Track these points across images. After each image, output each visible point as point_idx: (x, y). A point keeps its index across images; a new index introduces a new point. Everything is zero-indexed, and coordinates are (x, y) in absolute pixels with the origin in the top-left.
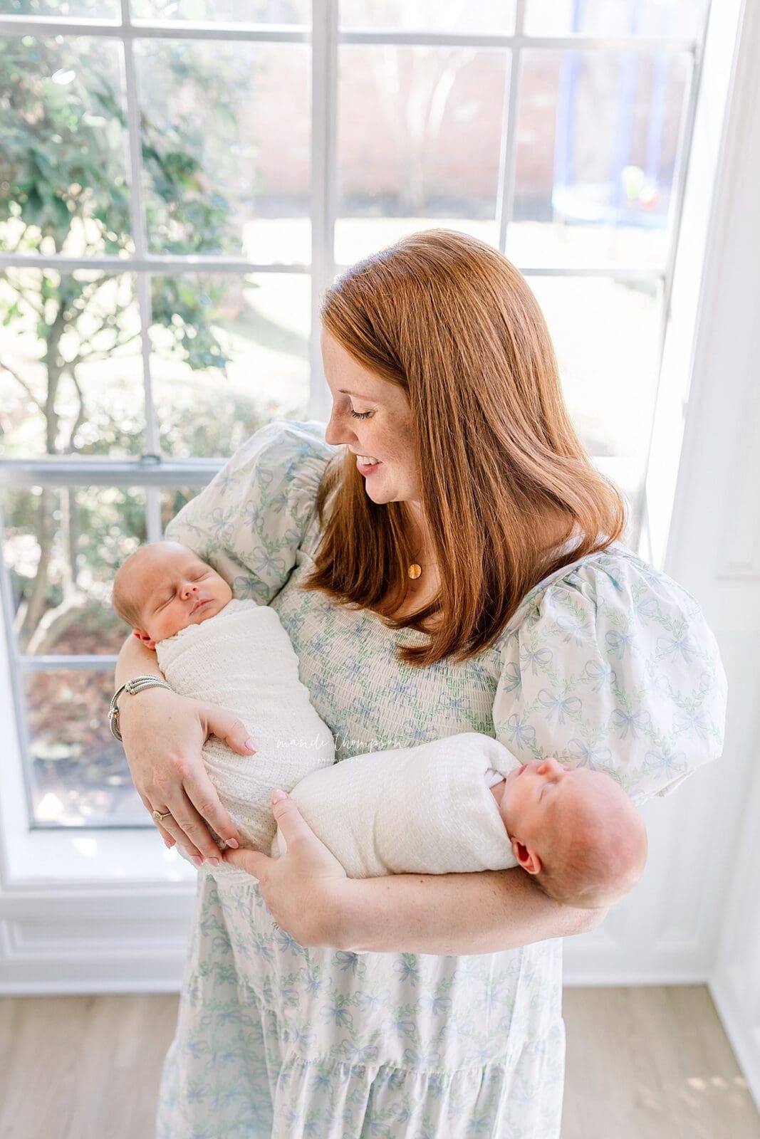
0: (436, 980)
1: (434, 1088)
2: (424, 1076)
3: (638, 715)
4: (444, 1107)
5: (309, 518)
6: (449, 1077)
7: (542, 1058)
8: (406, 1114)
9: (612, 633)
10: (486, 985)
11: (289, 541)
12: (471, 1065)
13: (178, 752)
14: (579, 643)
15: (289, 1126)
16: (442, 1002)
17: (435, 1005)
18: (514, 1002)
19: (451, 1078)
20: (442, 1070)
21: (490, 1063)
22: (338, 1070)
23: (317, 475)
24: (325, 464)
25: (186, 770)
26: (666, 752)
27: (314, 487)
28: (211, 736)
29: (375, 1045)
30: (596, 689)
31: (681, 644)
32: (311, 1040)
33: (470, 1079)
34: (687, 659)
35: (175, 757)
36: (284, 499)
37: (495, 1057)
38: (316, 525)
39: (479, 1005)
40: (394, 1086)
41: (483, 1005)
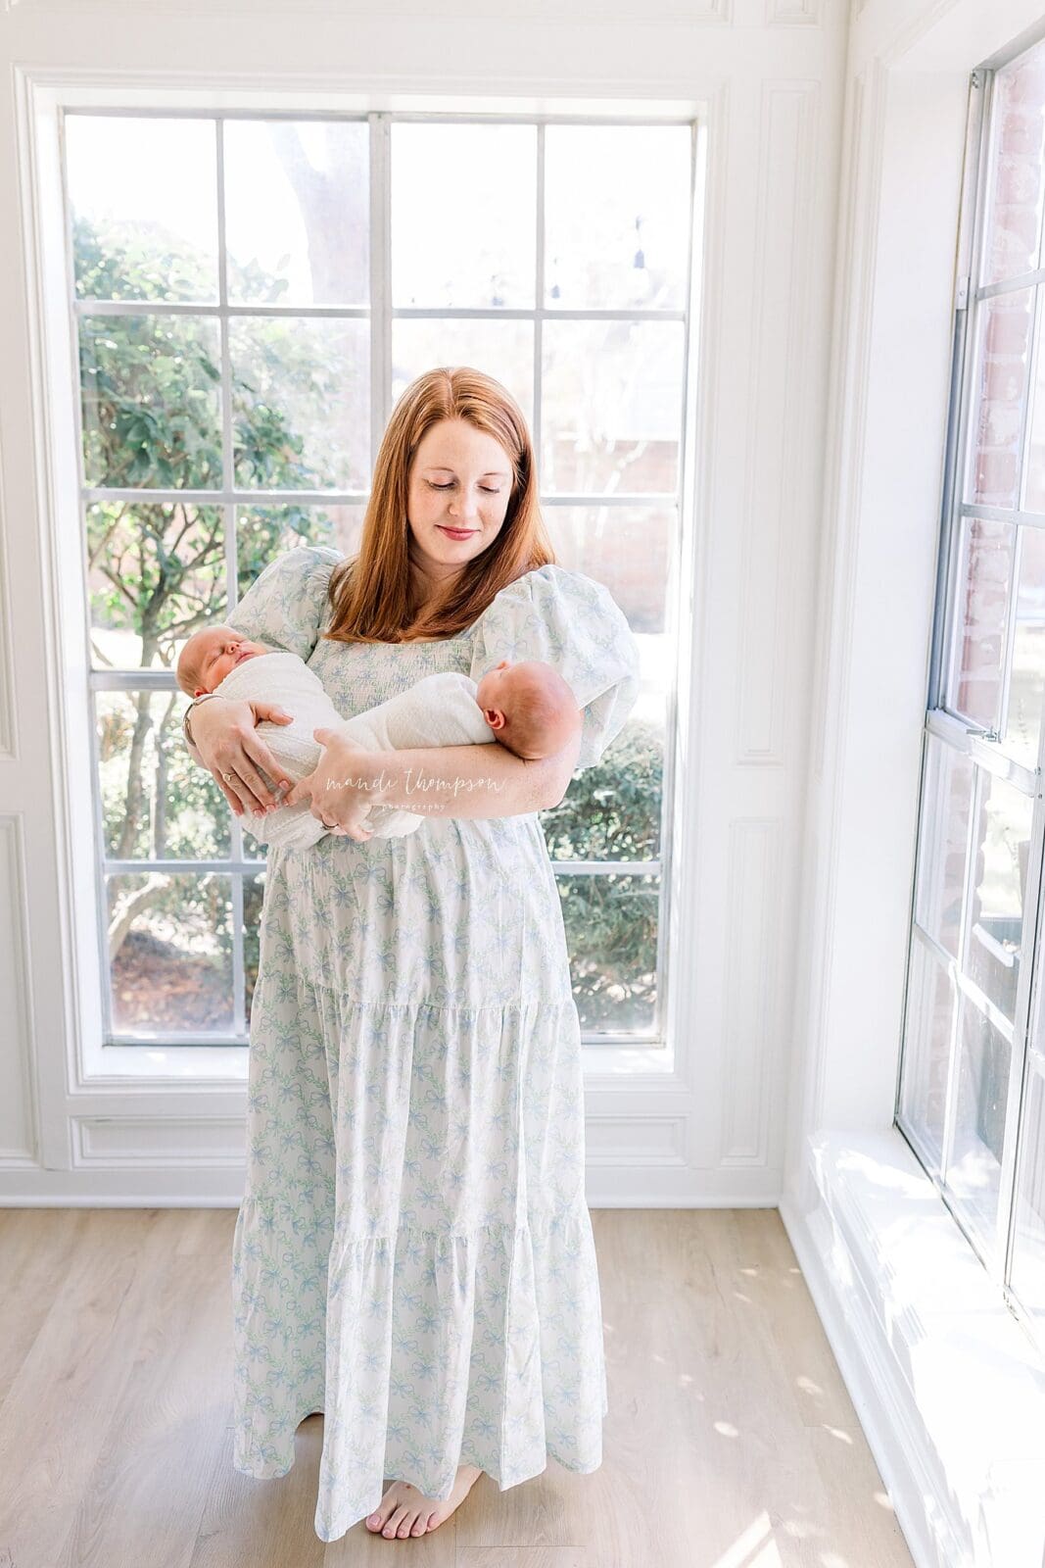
0: (456, 921)
1: (465, 1026)
2: (454, 1012)
3: (565, 643)
4: (474, 1047)
5: (323, 604)
6: (475, 1012)
7: (554, 1023)
8: (444, 1049)
9: (544, 599)
10: (498, 931)
11: (311, 620)
12: (492, 1004)
13: (236, 724)
14: (520, 605)
15: (351, 1072)
16: (462, 941)
17: (456, 945)
18: (522, 948)
19: (477, 1014)
20: (469, 1006)
21: (508, 1004)
22: (389, 1014)
23: (327, 574)
24: (333, 568)
25: (243, 732)
26: (589, 667)
27: (326, 581)
28: (259, 720)
29: (414, 981)
30: (535, 632)
31: (595, 608)
32: (364, 983)
33: (492, 1019)
34: (600, 617)
35: (233, 726)
36: (304, 591)
37: (511, 999)
38: (330, 607)
39: (493, 948)
40: (432, 1025)
41: (496, 950)
